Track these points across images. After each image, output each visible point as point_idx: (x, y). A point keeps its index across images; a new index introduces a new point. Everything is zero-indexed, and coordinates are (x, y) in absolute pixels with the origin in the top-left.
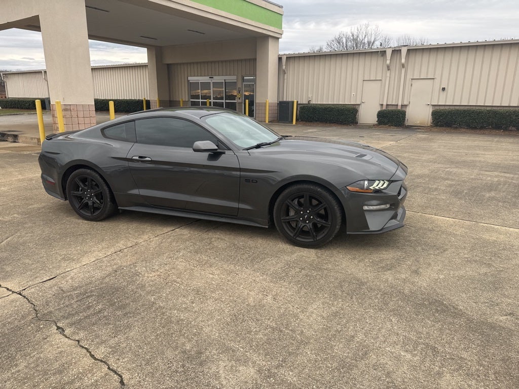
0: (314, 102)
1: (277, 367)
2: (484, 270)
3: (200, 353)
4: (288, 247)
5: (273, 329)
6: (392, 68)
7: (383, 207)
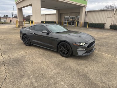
0: (93, 22)
1: (35, 82)
2: (107, 70)
3: (23, 75)
4: (60, 56)
5: (42, 74)
6: (116, 14)
7: (83, 49)
